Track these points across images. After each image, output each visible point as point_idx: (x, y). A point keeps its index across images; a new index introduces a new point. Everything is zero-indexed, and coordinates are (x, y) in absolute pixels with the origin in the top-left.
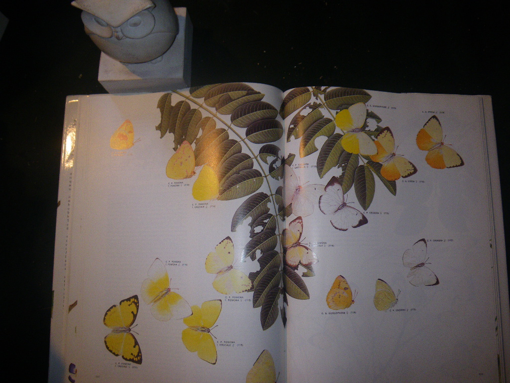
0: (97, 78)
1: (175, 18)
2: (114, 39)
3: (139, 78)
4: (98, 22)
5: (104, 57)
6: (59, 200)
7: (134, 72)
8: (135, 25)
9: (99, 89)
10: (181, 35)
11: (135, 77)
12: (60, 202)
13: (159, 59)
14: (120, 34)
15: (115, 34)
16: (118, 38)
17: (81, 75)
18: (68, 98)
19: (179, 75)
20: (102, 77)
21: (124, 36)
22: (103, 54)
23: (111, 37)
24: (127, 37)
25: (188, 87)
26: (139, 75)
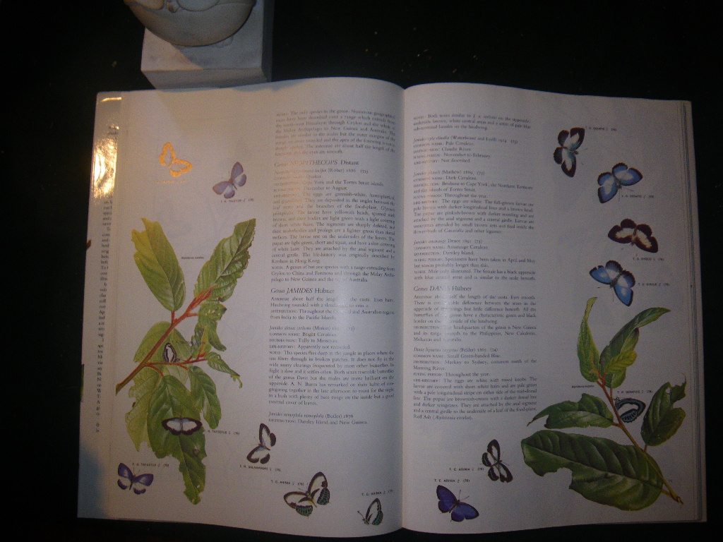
0: (140, 67)
2: (165, 11)
3: (199, 67)
5: (149, 37)
6: (88, 239)
7: (191, 59)
9: (140, 82)
10: (259, 8)
11: (193, 67)
12: (90, 242)
13: (227, 41)
14: (175, 5)
15: (168, 3)
16: (171, 10)
17: (115, 63)
18: (99, 95)
19: (256, 64)
20: (146, 66)
21: (180, 6)
22: (147, 32)
23: (162, 8)
24: (185, 9)
25: (268, 81)
26: (198, 63)
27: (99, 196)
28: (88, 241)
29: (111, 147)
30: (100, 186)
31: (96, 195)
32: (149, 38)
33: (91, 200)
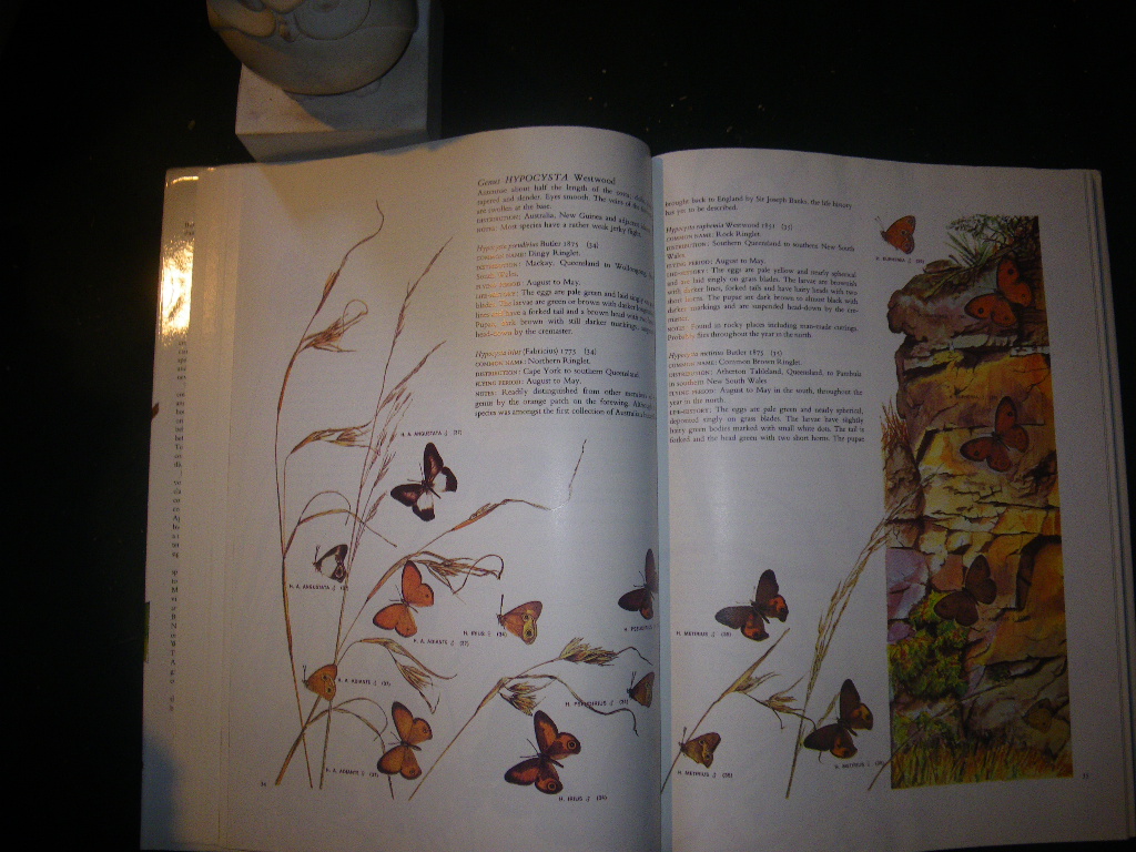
0: (234, 128)
2: (278, 39)
3: (328, 128)
6: (154, 401)
7: (317, 115)
8: (327, 8)
9: (231, 151)
10: (422, 34)
11: (321, 127)
12: (157, 405)
13: (372, 87)
14: (293, 29)
15: (282, 27)
16: (287, 37)
17: (193, 123)
18: (169, 174)
19: (419, 122)
20: (243, 127)
21: (301, 32)
22: (246, 72)
23: (272, 34)
24: (308, 36)
26: (328, 123)
27: (170, 334)
28: (153, 405)
29: (188, 254)
30: (172, 315)
31: (165, 332)
32: (249, 80)
33: (158, 339)
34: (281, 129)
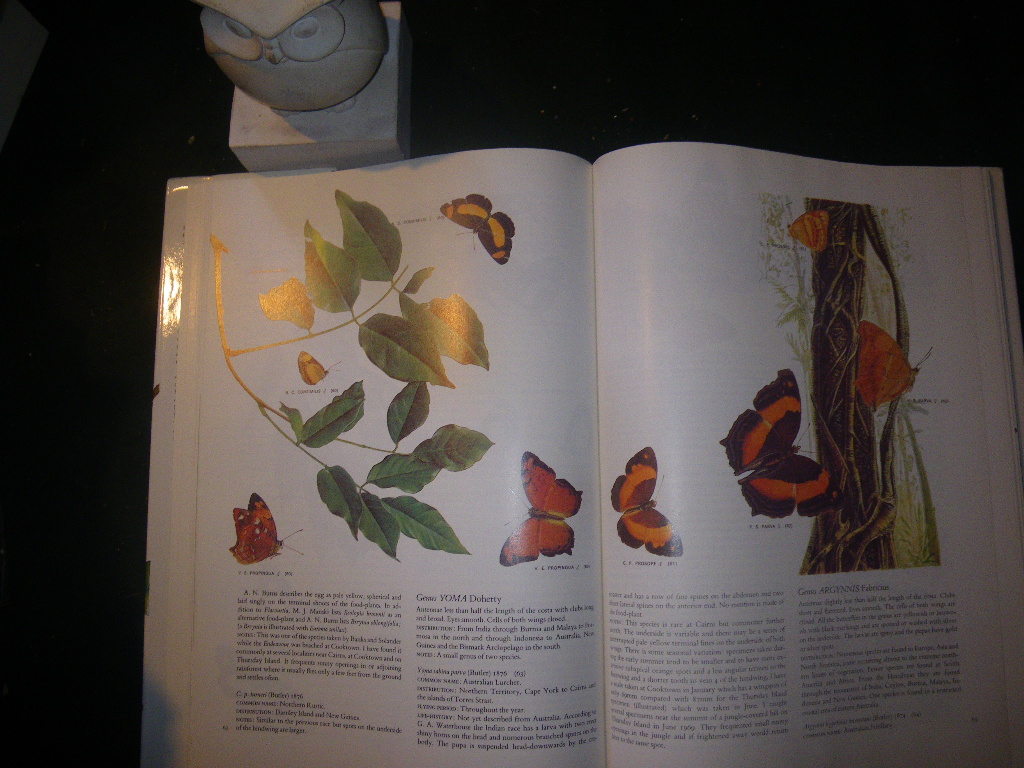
0: (228, 142)
1: (382, 21)
2: (264, 62)
3: (309, 140)
4: (234, 30)
5: (240, 98)
6: (156, 382)
7: (299, 129)
8: (307, 34)
9: (227, 163)
10: (392, 57)
11: (301, 139)
12: (158, 386)
13: (349, 102)
14: (277, 53)
15: (268, 51)
16: (272, 60)
17: (192, 138)
18: (170, 182)
19: (389, 134)
20: (235, 140)
21: (285, 55)
22: (238, 93)
23: (259, 58)
24: (290, 58)
25: (405, 158)
26: (309, 135)
27: (169, 324)
28: (155, 386)
31: (166, 322)
32: (241, 100)
33: (159, 328)
34: (268, 142)
